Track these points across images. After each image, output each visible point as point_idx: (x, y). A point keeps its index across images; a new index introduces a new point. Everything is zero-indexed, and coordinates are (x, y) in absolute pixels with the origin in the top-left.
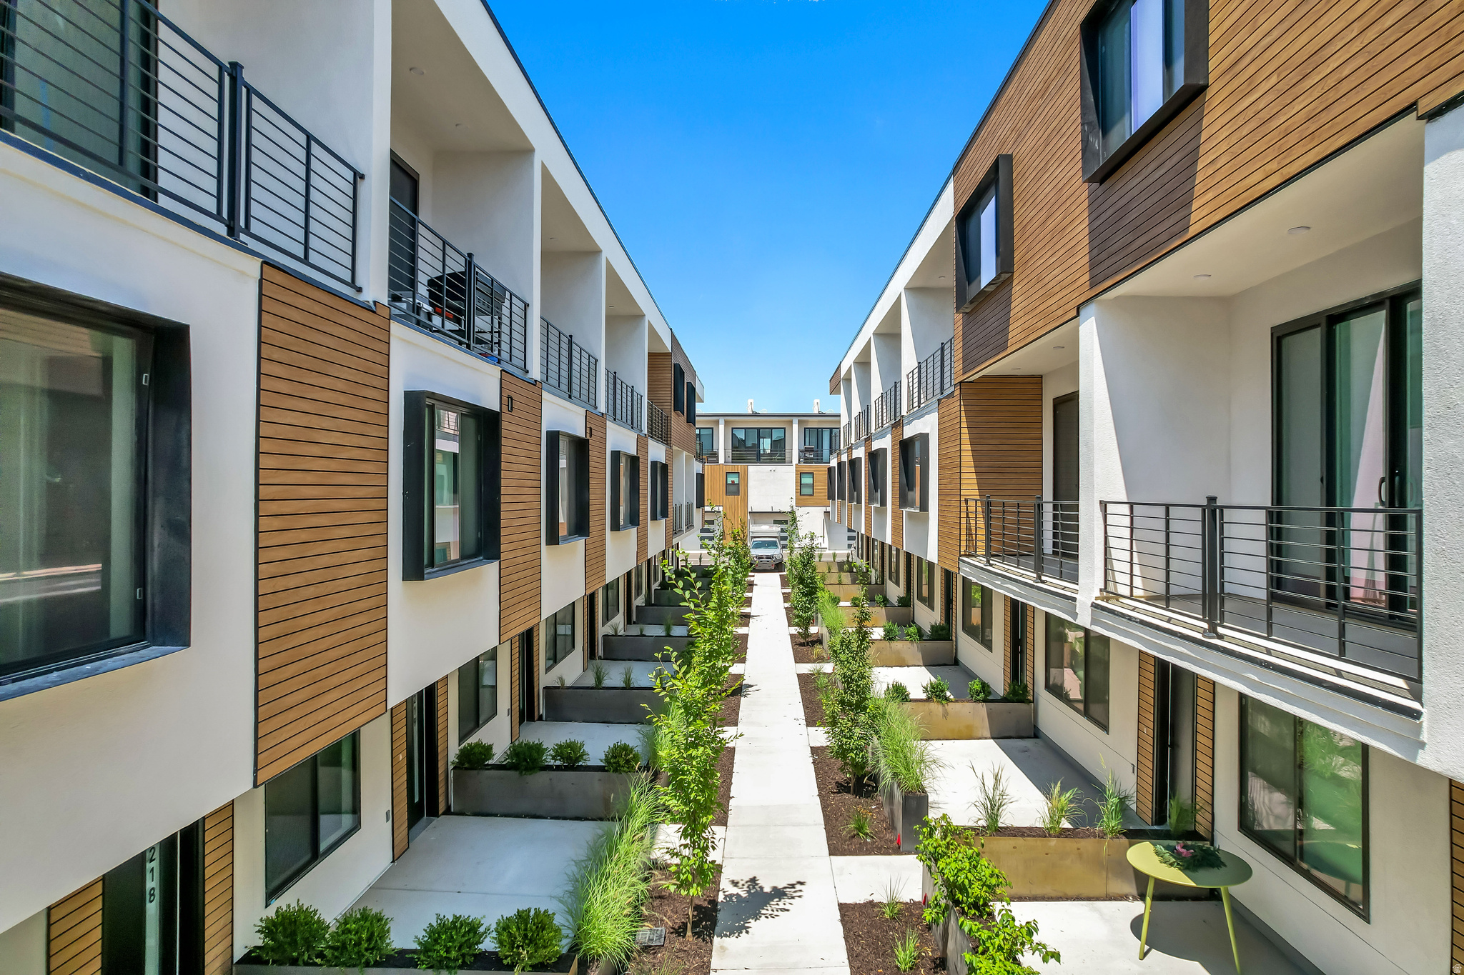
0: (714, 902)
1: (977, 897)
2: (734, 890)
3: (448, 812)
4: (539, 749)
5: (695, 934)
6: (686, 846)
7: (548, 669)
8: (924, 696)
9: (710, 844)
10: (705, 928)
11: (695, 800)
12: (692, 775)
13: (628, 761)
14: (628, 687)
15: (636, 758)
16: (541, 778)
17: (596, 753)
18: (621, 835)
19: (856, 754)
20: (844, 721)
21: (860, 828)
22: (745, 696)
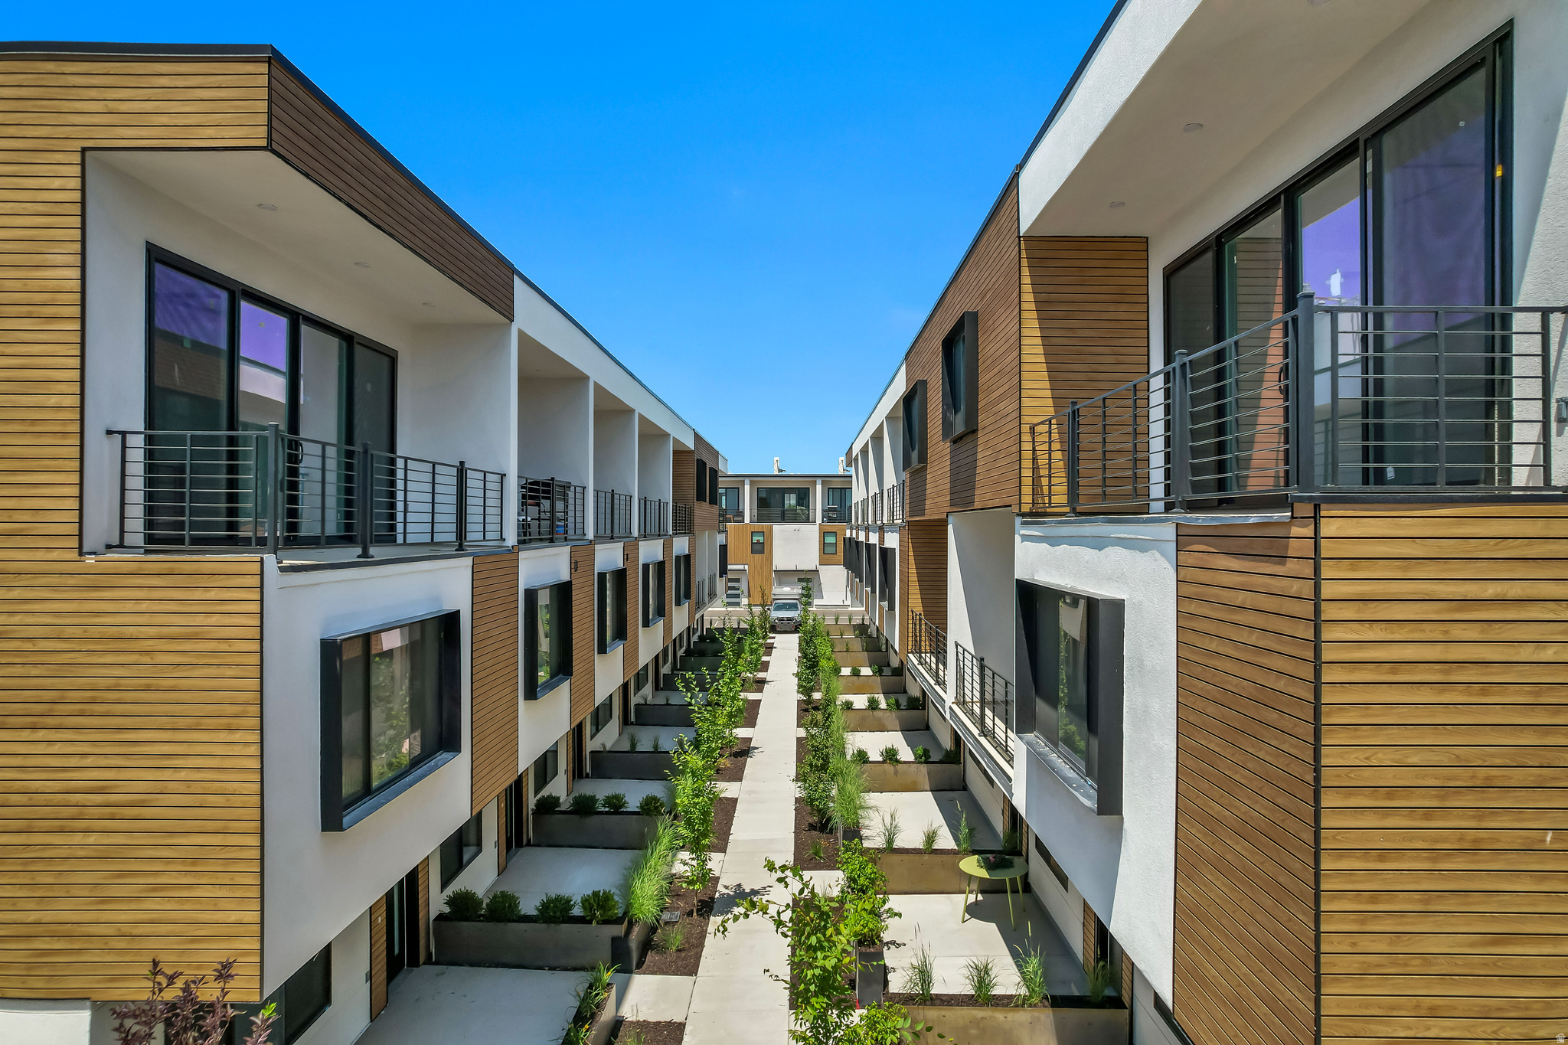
0: (712, 898)
1: (863, 886)
2: (726, 891)
3: (529, 844)
4: (592, 800)
5: (698, 915)
6: (693, 859)
7: (592, 737)
8: (881, 759)
9: (708, 858)
10: (705, 912)
11: (698, 830)
12: (696, 815)
13: (656, 808)
14: (656, 751)
15: (662, 805)
16: (595, 820)
17: (633, 802)
18: (651, 855)
19: (820, 803)
20: (811, 778)
21: (816, 853)
22: (751, 757)
